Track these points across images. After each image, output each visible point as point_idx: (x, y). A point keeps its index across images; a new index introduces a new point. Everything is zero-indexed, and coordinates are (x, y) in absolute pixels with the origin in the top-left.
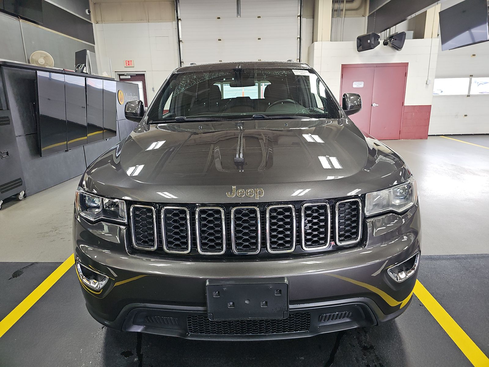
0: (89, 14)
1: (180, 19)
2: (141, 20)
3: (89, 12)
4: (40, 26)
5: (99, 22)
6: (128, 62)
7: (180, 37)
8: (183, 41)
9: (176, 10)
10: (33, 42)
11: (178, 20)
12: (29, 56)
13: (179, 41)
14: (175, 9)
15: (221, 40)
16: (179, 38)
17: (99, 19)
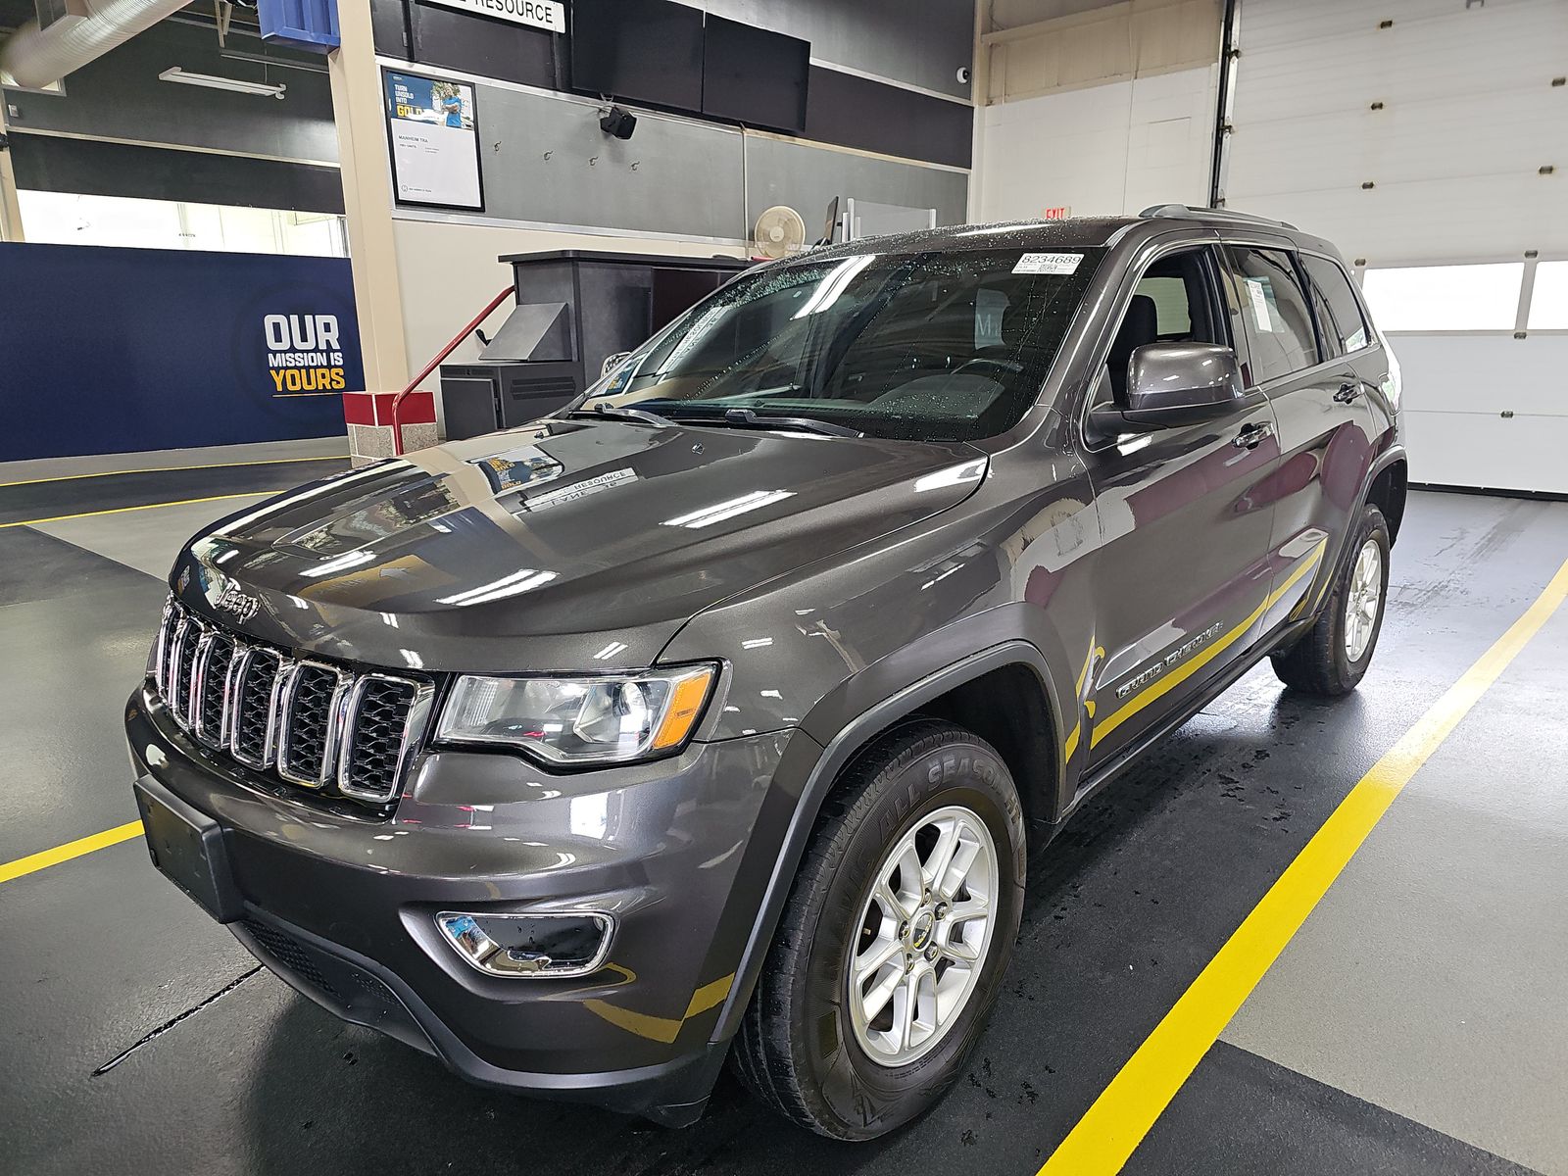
0: (965, 81)
1: (1236, 52)
2: (1115, 74)
3: (967, 75)
4: (798, 141)
5: (995, 101)
6: (1054, 212)
7: (1229, 113)
8: (1234, 128)
9: (1223, 23)
10: (772, 185)
11: (1228, 53)
12: (752, 222)
13: (1221, 129)
14: (1224, 19)
15: (1381, 106)
16: (1220, 117)
17: (996, 89)
